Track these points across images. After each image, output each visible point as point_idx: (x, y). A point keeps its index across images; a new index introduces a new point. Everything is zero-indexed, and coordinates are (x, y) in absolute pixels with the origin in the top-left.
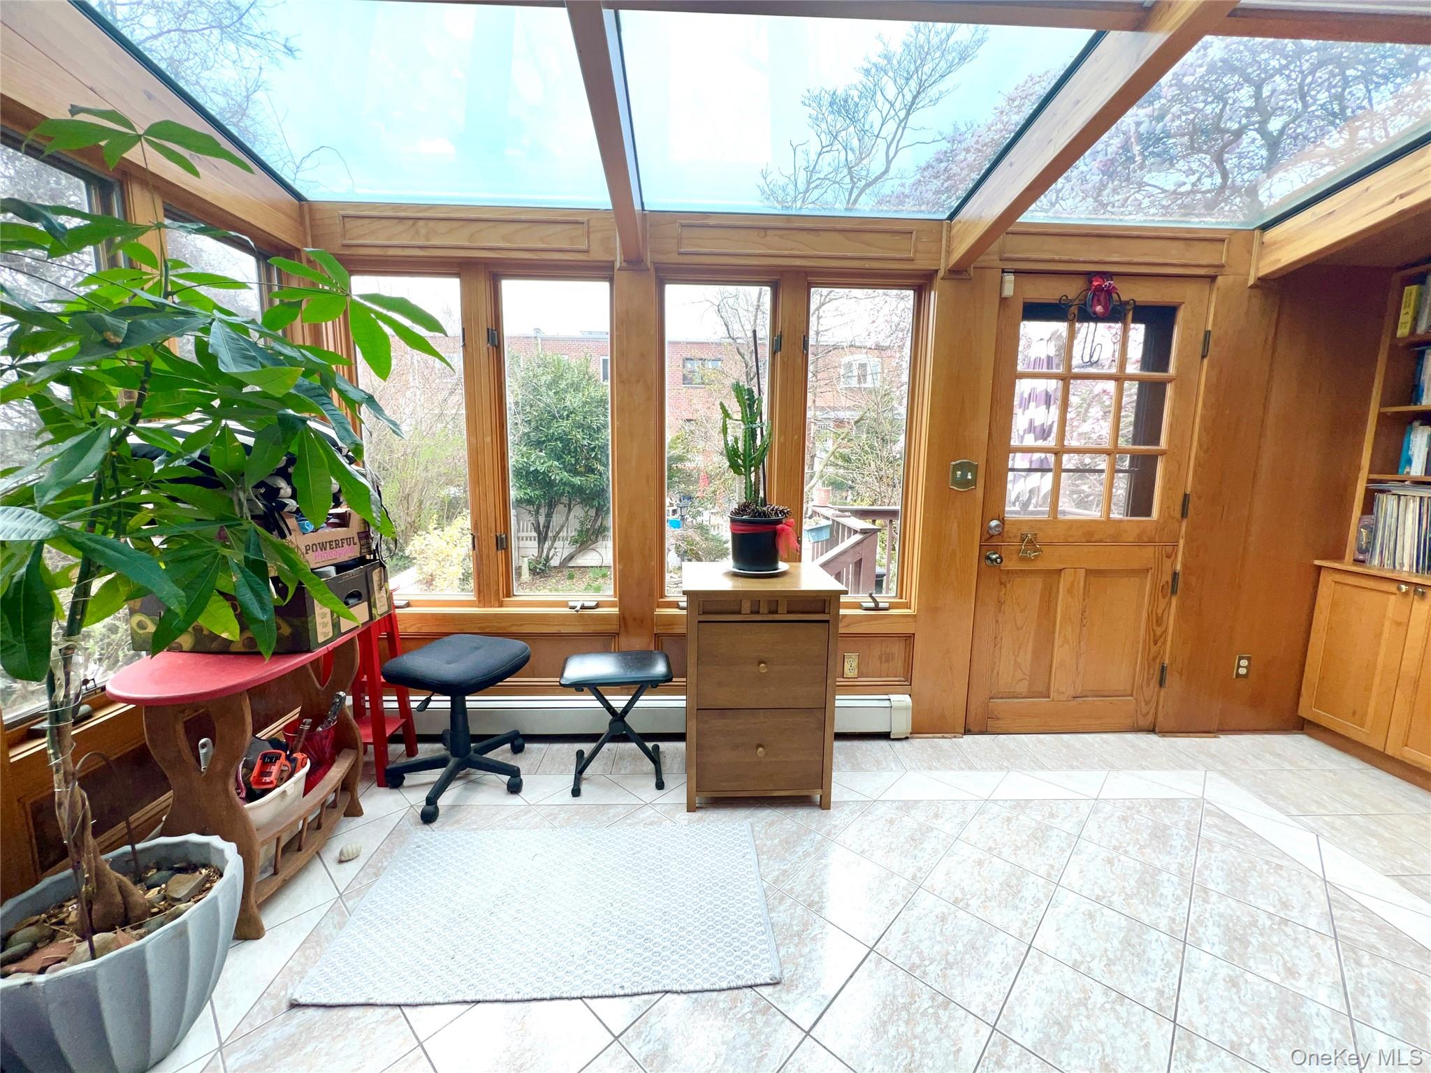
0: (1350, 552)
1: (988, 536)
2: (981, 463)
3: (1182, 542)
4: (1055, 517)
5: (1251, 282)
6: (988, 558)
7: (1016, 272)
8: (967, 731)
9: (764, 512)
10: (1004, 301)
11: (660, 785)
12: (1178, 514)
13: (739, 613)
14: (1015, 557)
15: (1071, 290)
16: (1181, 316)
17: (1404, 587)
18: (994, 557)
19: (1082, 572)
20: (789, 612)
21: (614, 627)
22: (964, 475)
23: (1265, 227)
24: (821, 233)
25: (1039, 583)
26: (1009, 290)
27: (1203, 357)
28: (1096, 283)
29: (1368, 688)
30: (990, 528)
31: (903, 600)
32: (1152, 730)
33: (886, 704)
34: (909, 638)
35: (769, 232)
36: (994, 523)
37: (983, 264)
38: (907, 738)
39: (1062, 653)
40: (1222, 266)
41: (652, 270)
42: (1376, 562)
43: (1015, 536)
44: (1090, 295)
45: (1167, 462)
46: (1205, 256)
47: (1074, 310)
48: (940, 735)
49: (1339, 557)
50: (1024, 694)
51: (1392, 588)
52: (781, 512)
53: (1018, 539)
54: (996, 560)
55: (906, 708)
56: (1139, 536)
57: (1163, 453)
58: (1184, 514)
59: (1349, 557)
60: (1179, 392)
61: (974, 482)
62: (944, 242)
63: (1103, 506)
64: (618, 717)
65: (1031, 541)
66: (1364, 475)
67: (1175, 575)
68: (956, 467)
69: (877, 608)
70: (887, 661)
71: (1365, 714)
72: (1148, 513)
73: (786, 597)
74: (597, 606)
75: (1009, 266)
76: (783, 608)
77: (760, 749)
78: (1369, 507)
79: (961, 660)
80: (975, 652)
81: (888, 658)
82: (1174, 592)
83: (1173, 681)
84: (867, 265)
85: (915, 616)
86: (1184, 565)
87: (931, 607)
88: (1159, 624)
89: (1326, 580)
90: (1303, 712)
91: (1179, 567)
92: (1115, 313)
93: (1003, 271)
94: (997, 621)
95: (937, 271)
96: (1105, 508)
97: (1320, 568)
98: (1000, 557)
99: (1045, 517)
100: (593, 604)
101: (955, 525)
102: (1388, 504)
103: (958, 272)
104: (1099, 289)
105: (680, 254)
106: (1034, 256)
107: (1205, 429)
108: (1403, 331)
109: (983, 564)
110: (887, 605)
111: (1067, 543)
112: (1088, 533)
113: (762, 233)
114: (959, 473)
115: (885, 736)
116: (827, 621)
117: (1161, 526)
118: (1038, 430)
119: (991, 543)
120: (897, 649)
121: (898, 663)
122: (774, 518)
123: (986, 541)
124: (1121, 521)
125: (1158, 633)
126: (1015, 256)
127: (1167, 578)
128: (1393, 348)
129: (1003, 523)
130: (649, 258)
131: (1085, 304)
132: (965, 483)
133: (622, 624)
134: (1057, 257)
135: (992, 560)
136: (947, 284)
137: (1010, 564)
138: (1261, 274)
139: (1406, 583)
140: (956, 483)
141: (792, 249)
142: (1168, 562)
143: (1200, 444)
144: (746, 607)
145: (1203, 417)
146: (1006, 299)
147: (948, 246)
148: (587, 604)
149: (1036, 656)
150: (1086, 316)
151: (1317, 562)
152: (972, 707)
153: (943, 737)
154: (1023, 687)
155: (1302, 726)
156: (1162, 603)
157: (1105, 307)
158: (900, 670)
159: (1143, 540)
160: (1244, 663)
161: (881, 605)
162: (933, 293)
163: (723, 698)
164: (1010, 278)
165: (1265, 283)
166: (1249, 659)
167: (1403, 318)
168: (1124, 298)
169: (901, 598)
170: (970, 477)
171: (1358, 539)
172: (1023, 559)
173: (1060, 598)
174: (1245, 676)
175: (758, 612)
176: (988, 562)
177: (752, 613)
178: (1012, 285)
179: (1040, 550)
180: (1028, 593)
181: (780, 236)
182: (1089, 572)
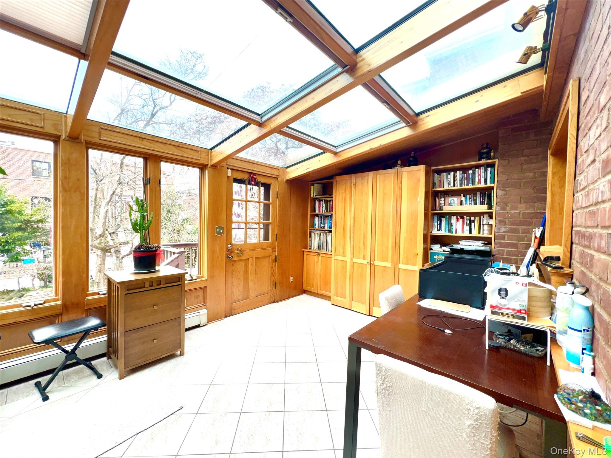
0: (308, 247)
1: (228, 250)
2: (224, 226)
3: (277, 247)
4: (246, 242)
5: (285, 181)
6: (228, 257)
7: (231, 169)
8: (226, 317)
9: (150, 247)
10: (228, 177)
11: (100, 376)
12: (275, 240)
13: (144, 287)
14: (236, 256)
15: (246, 176)
16: (272, 187)
17: (317, 254)
18: (230, 256)
19: (254, 258)
20: (166, 284)
21: (59, 311)
22: (220, 231)
23: (287, 168)
24: (166, 144)
25: (243, 263)
26: (229, 174)
27: (277, 198)
28: (252, 176)
29: (314, 279)
30: (228, 247)
31: (201, 275)
32: (275, 302)
33: (198, 314)
34: (204, 288)
35: (144, 140)
36: (229, 246)
37: (222, 165)
38: (206, 325)
39: (251, 284)
40: (279, 176)
41: (84, 143)
42: (312, 249)
43: (236, 250)
44: (251, 179)
45: (272, 225)
46: (275, 173)
47: (247, 182)
48: (217, 320)
49: (306, 248)
50: (242, 300)
51: (315, 254)
52: (157, 247)
53: (237, 250)
54: (231, 257)
55: (205, 314)
56: (267, 246)
57: (271, 223)
58: (276, 240)
59: (308, 248)
60: (273, 207)
61: (223, 233)
62: (209, 156)
63: (258, 238)
64: (71, 354)
65: (240, 251)
66: (309, 228)
67: (276, 256)
68: (217, 228)
69: (192, 280)
70: (197, 298)
71: (314, 286)
72: (269, 240)
73: (164, 278)
74: (45, 303)
75: (229, 167)
76: (162, 283)
77: (155, 340)
78: (310, 237)
79: (222, 292)
80: (226, 289)
81: (198, 297)
82: (276, 261)
83: (278, 286)
84: (184, 159)
85: (206, 280)
86: (278, 254)
87: (211, 276)
88: (274, 271)
89: (305, 253)
90: (304, 289)
91: (276, 255)
92: (257, 184)
93: (227, 168)
94: (232, 277)
95: (207, 165)
96: (258, 239)
97: (304, 251)
98: (232, 256)
99: (243, 243)
100: (42, 302)
101: (218, 247)
102: (313, 234)
103: (214, 166)
104: (252, 177)
105: (100, 139)
106: (236, 165)
107: (279, 217)
108: (312, 196)
109: (227, 260)
110: (196, 278)
111: (250, 250)
112: (255, 247)
113: (141, 139)
114: (218, 230)
115: (198, 326)
116: (181, 285)
117: (272, 243)
118: (237, 214)
119: (229, 252)
120: (201, 293)
121: (201, 299)
122: (155, 249)
123: (227, 251)
124: (263, 243)
125: (274, 273)
126: (230, 164)
127: (274, 257)
128: (311, 199)
129: (232, 246)
130: (83, 138)
131: (249, 181)
132: (220, 233)
133: (64, 308)
134: (242, 167)
135: (230, 258)
136: (211, 169)
137: (235, 258)
138: (287, 179)
139: (317, 253)
140: (217, 233)
141: (154, 148)
142: (274, 253)
143: (278, 221)
144: (147, 284)
145: (278, 214)
146: (229, 176)
147: (211, 158)
148: (37, 303)
149: (244, 287)
150: (250, 184)
151: (303, 250)
152: (227, 308)
153: (218, 321)
154: (241, 297)
155: (304, 292)
156: (274, 264)
157: (254, 183)
158: (202, 301)
159: (268, 247)
160: (292, 278)
161: (194, 278)
162: (206, 171)
163: (137, 324)
164: (229, 171)
165: (287, 181)
166: (293, 277)
167: (312, 193)
168: (259, 180)
169: (200, 275)
170: (221, 231)
171: (309, 244)
172: (238, 256)
173: (249, 267)
174: (293, 281)
175: (152, 286)
176: (229, 258)
177: (150, 286)
178: (230, 173)
179: (243, 253)
180: (240, 266)
181: (149, 142)
182: (256, 258)
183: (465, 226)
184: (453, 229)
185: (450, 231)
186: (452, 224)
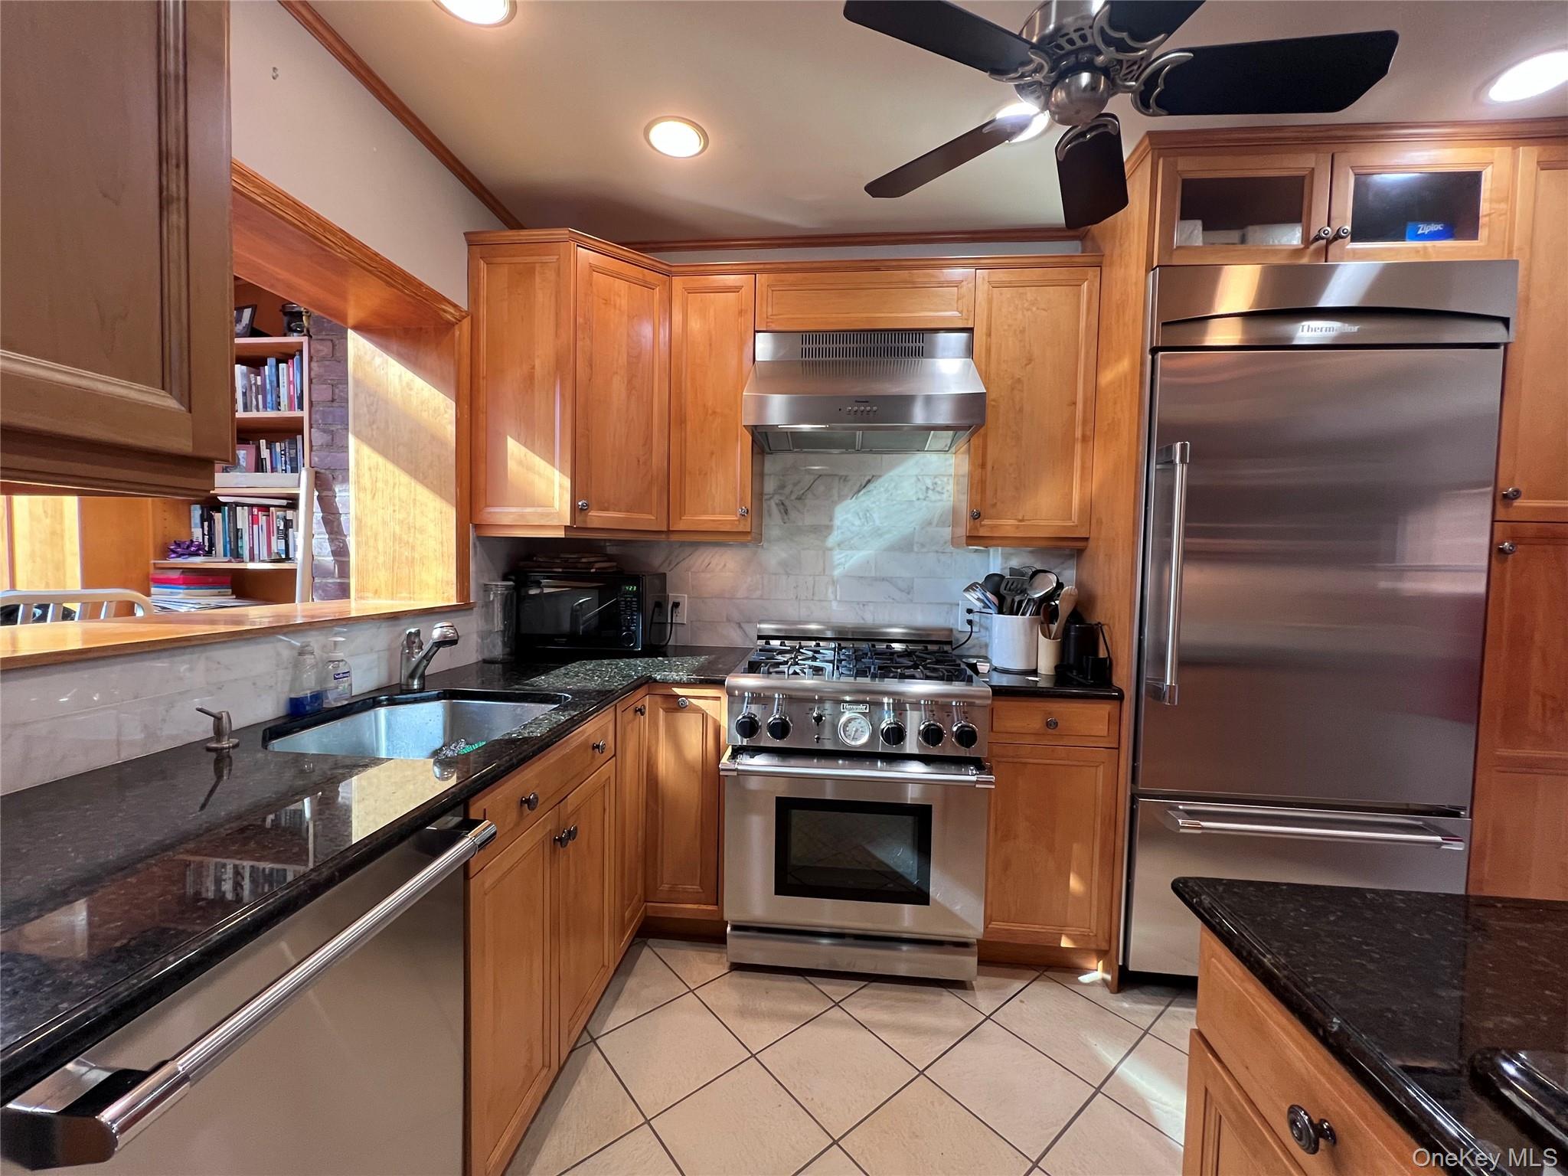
183: (274, 539)
184: (242, 547)
185: (237, 555)
186: (240, 533)
